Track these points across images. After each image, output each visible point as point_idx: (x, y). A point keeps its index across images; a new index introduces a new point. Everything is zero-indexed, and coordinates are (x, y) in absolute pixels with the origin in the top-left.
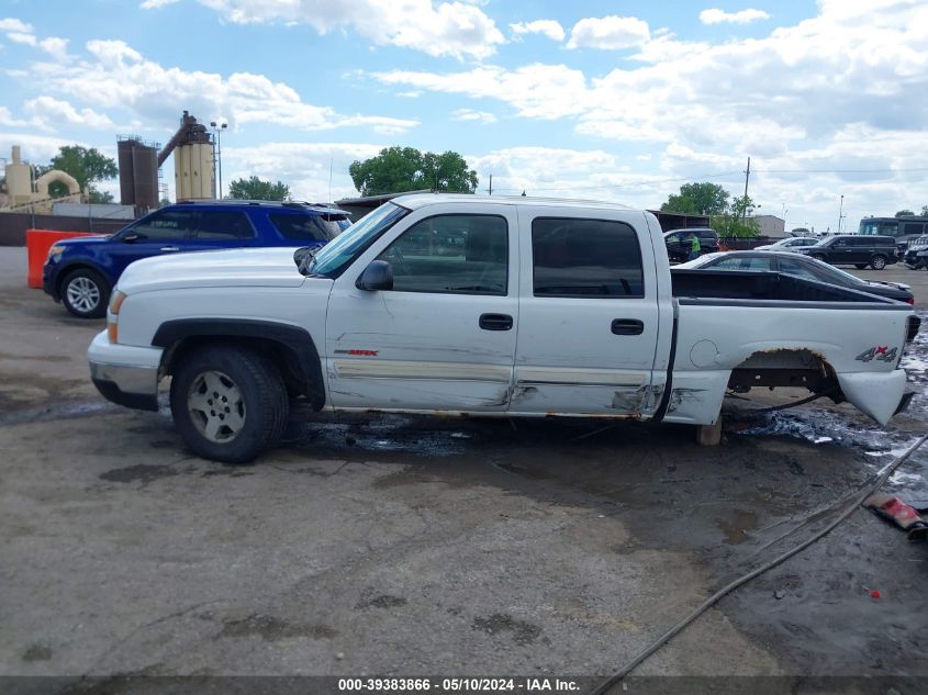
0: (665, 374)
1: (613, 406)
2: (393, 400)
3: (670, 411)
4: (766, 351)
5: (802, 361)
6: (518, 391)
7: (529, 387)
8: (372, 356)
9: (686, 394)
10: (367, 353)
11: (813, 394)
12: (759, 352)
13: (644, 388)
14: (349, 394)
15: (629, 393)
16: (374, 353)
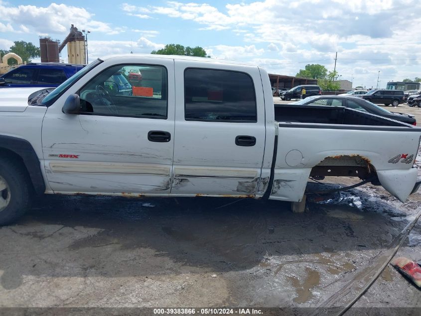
0: (269, 171)
1: (238, 190)
2: (91, 187)
3: (273, 193)
4: (334, 157)
5: (356, 162)
6: (176, 182)
7: (183, 178)
8: (75, 159)
9: (283, 183)
10: (71, 156)
11: (361, 181)
12: (329, 157)
13: (257, 179)
14: (62, 183)
15: (247, 182)
16: (76, 157)
